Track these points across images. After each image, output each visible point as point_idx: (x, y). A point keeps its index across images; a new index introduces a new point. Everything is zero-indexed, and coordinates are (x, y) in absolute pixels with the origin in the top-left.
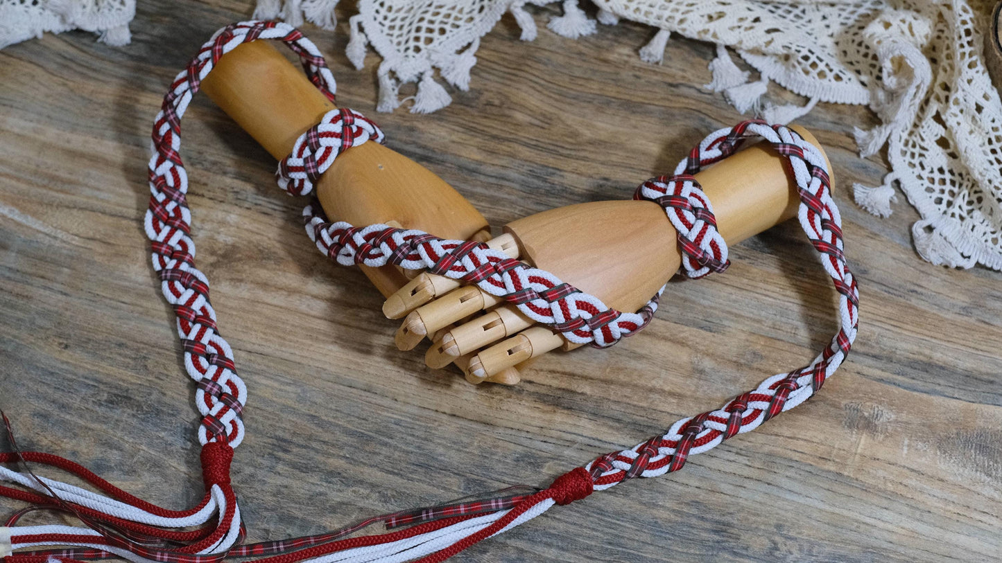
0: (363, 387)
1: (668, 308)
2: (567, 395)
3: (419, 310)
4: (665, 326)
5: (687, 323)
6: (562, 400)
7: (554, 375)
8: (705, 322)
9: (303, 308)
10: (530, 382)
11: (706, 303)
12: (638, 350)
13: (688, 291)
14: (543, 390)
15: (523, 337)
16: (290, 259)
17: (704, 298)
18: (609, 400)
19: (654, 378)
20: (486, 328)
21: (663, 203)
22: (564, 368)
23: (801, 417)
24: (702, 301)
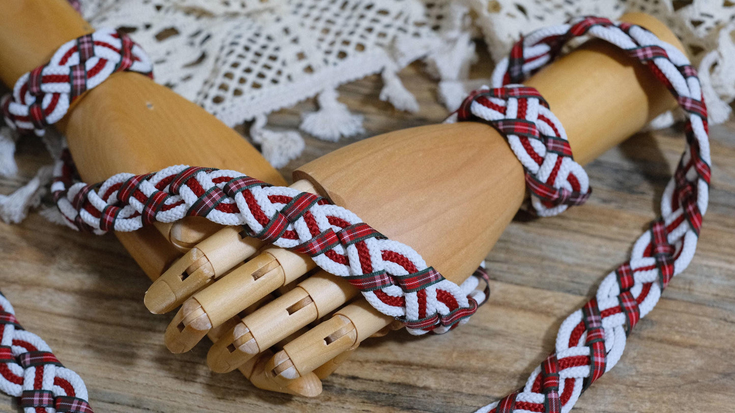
0: (131, 402)
1: (521, 270)
2: (404, 392)
3: (197, 296)
4: (522, 293)
5: (549, 287)
6: (398, 399)
7: (385, 366)
8: (571, 284)
9: (44, 304)
10: (354, 378)
11: (570, 260)
12: (492, 326)
13: (544, 247)
14: (372, 387)
15: (343, 318)
16: (24, 244)
17: (567, 255)
18: (461, 393)
19: (516, 361)
20: (291, 311)
21: (503, 129)
22: (396, 356)
23: (717, 396)
24: (565, 259)
